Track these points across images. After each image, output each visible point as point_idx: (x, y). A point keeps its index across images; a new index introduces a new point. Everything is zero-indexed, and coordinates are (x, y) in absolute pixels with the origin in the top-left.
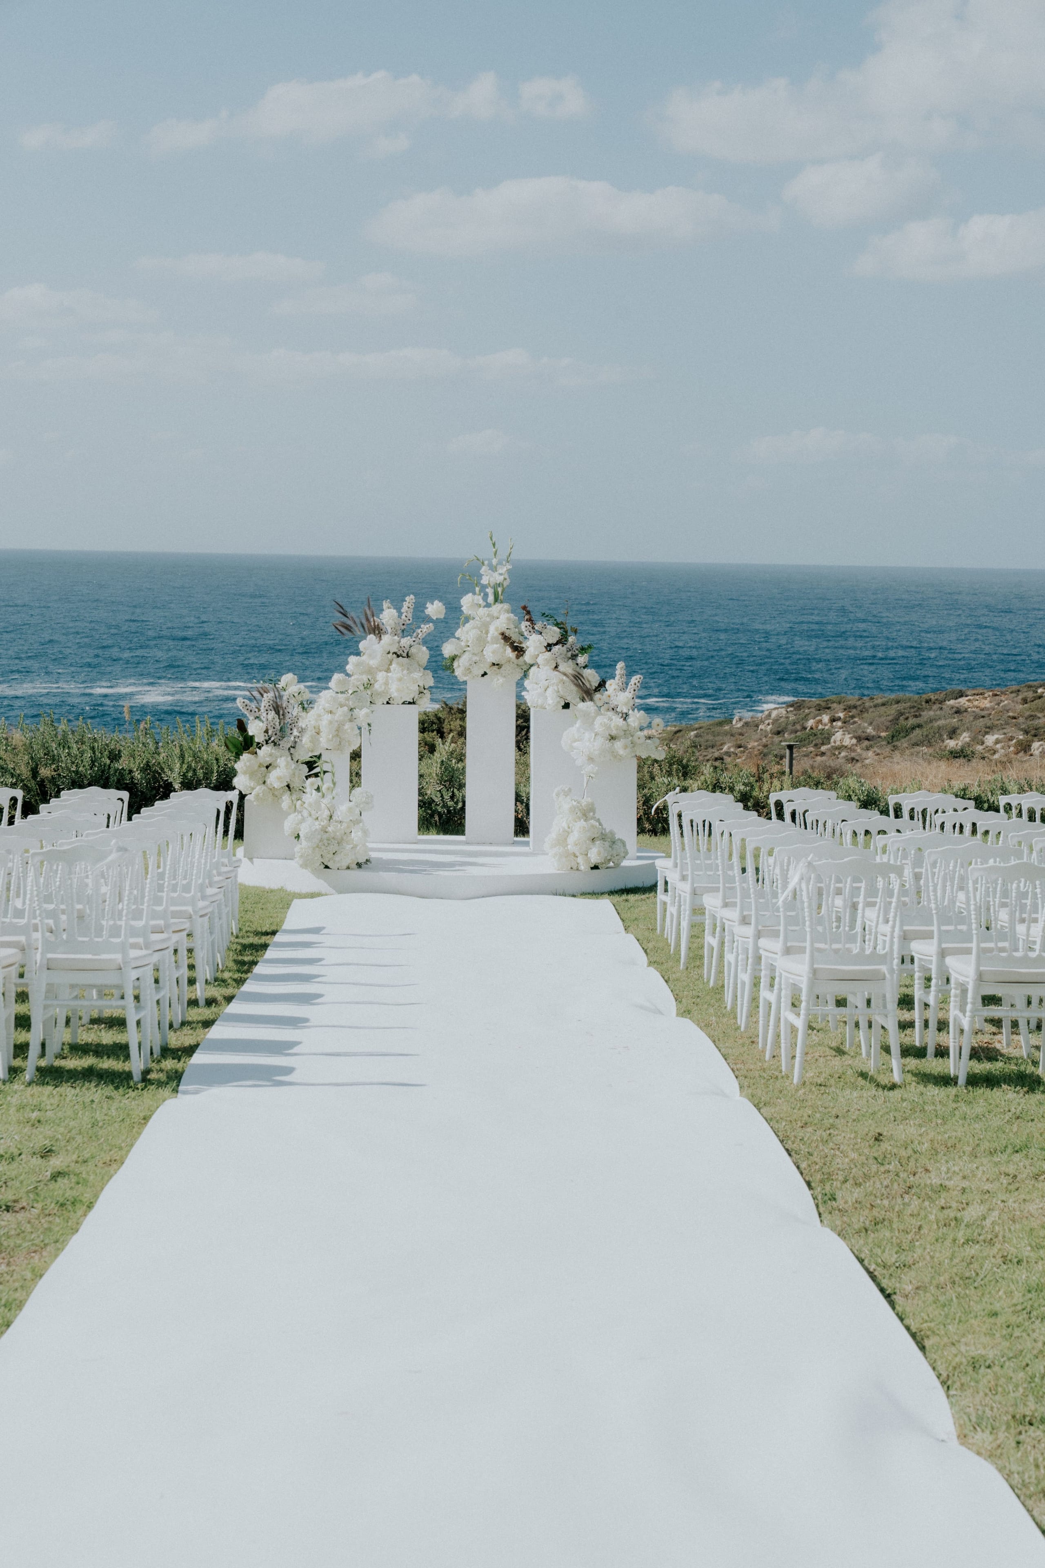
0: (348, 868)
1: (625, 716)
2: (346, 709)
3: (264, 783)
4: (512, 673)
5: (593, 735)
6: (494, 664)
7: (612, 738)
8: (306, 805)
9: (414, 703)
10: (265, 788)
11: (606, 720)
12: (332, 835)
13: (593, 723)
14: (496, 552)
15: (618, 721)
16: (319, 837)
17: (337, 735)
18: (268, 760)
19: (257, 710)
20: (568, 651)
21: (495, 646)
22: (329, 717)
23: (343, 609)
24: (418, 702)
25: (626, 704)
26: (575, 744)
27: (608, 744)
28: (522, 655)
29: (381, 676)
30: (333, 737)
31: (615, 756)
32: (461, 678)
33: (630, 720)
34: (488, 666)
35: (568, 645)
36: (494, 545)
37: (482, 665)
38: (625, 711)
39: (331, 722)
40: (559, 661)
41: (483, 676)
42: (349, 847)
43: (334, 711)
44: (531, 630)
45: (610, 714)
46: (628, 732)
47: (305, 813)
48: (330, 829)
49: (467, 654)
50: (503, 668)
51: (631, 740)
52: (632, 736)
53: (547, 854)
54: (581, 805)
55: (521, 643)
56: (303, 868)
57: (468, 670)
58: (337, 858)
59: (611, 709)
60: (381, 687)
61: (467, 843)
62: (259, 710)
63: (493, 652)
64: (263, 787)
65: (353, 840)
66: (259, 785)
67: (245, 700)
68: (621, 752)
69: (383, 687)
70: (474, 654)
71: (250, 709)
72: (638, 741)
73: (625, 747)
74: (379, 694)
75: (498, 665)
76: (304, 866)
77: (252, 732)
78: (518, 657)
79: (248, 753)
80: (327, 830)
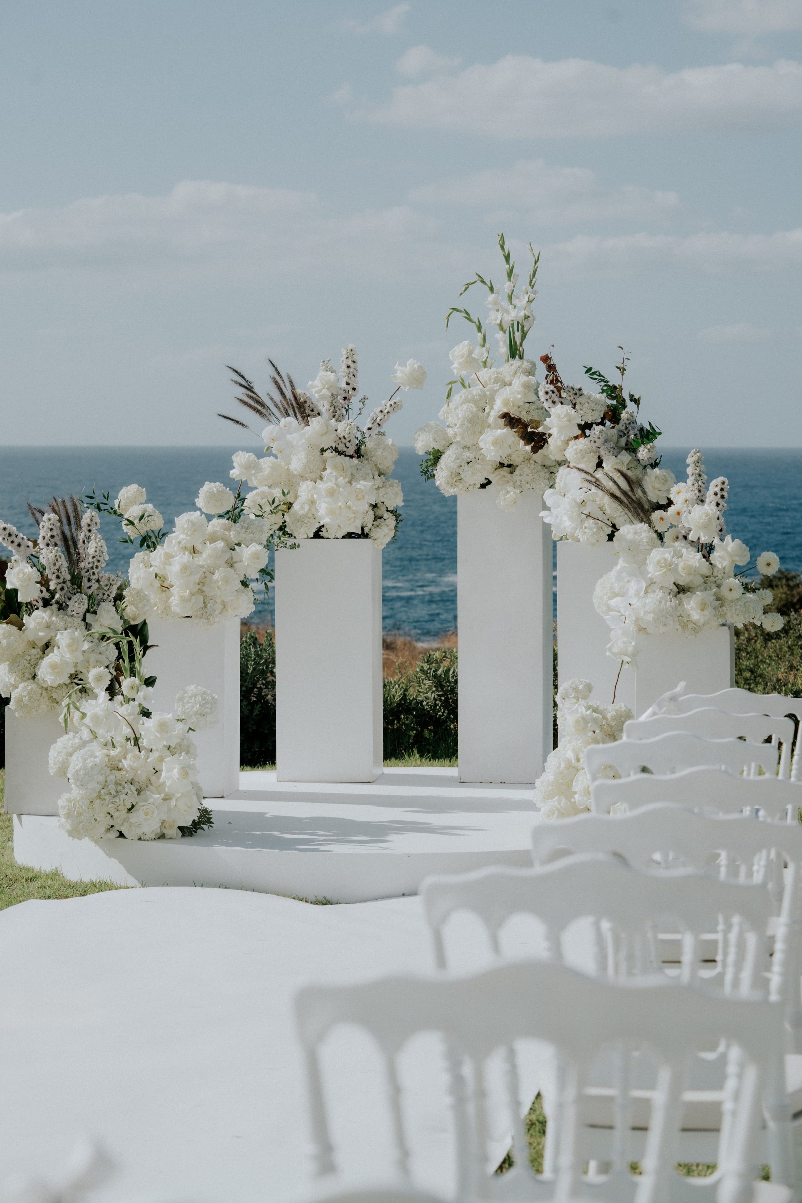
0: (162, 836)
1: (707, 550)
2: (220, 544)
3: (34, 677)
4: (533, 480)
5: (644, 585)
6: (502, 465)
7: (681, 590)
8: (87, 720)
9: (364, 535)
10: (34, 686)
11: (668, 556)
12: (129, 776)
13: (644, 563)
14: (511, 270)
15: (695, 558)
16: (101, 778)
17: (201, 591)
18: (43, 636)
19: (30, 544)
20: (621, 436)
21: (499, 431)
22: (186, 558)
23: (243, 378)
24: (371, 535)
25: (705, 527)
26: (613, 602)
27: (671, 603)
28: (542, 447)
29: (305, 489)
30: (192, 594)
31: (684, 622)
32: (448, 491)
33: (715, 556)
34: (490, 468)
35: (621, 426)
36: (507, 258)
37: (479, 467)
38: (704, 540)
39: (185, 568)
40: (603, 452)
41: (483, 486)
42: (157, 797)
43: (198, 547)
44: (557, 399)
45: (680, 545)
46: (712, 579)
47: (86, 734)
48: (126, 763)
49: (453, 448)
50: (517, 472)
51: (715, 594)
52: (719, 586)
53: (539, 810)
54: (605, 717)
55: (537, 423)
56: (73, 837)
57: (457, 477)
58: (134, 817)
59: (681, 537)
60: (303, 508)
61: (461, 782)
62: (35, 543)
63: (495, 443)
64: (31, 685)
65: (164, 783)
66: (22, 680)
67: (9, 526)
68: (696, 616)
69: (307, 508)
70: (464, 447)
71: (17, 541)
72: (729, 596)
73: (703, 607)
74: (300, 520)
75: (510, 466)
76: (75, 833)
77: (12, 583)
78: (535, 450)
79: (7, 623)
80: (120, 766)
